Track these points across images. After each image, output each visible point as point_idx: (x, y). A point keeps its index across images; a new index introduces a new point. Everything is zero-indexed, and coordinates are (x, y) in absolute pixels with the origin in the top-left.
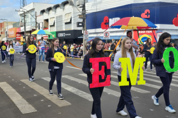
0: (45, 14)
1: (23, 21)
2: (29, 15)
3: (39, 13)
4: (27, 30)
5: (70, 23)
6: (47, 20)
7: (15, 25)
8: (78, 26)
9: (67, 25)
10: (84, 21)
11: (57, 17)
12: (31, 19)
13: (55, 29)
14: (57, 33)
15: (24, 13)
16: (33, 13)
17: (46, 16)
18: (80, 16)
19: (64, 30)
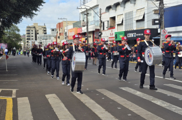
0: (111, 10)
1: (85, 20)
2: (92, 12)
3: (104, 10)
4: (89, 30)
5: (143, 20)
6: (113, 18)
8: (154, 24)
9: (139, 23)
10: (161, 17)
11: (126, 14)
12: (94, 17)
13: (123, 29)
14: (126, 33)
15: (87, 10)
16: (97, 10)
17: (112, 13)
18: (156, 12)
19: (135, 29)
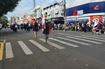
0: (45, 10)
1: (35, 14)
2: (38, 11)
3: (42, 10)
4: (37, 18)
5: (58, 13)
6: (46, 13)
7: (31, 16)
8: (62, 15)
9: (56, 15)
10: (65, 12)
11: (51, 11)
12: (39, 13)
13: (50, 17)
14: (51, 19)
15: (36, 10)
16: (40, 10)
17: (46, 11)
18: (63, 10)
19: (55, 17)
